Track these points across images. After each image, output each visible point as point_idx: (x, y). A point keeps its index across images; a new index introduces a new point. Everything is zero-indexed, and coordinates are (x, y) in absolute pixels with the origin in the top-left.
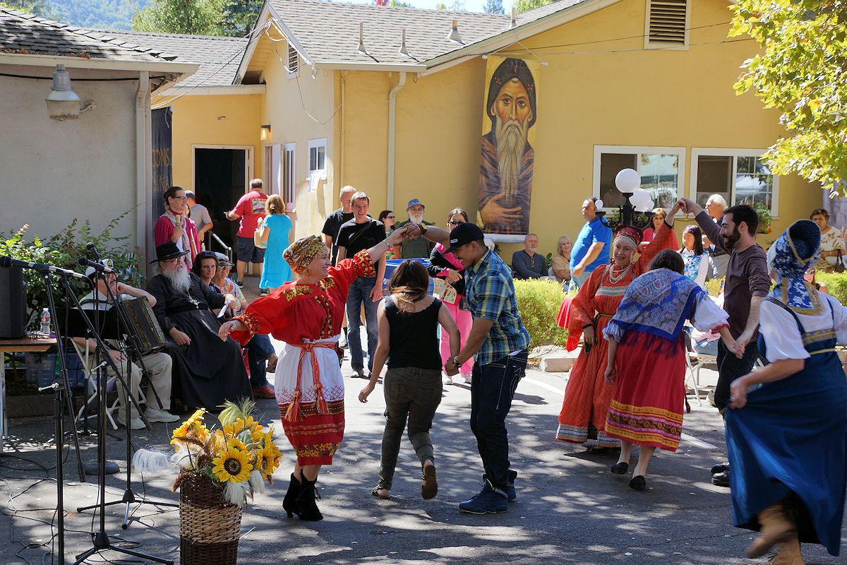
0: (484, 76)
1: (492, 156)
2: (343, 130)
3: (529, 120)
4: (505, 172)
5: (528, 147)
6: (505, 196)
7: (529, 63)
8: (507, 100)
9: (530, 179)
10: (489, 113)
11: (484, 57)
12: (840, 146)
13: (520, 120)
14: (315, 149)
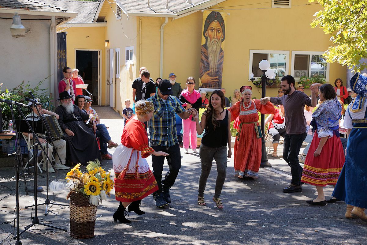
0: (202, 19)
1: (206, 54)
2: (141, 42)
3: (222, 39)
4: (211, 63)
5: (221, 51)
6: (211, 72)
7: (222, 14)
8: (212, 30)
9: (222, 65)
10: (204, 36)
11: (202, 11)
12: (356, 50)
13: (218, 39)
14: (129, 51)
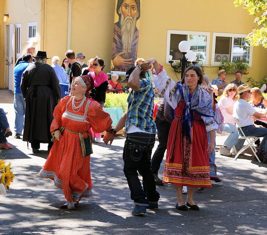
1: (119, 34)
3: (137, 16)
4: (125, 43)
5: (136, 30)
6: (125, 53)
8: (126, 6)
9: (137, 45)
10: (118, 12)
13: (133, 17)
14: (32, 27)
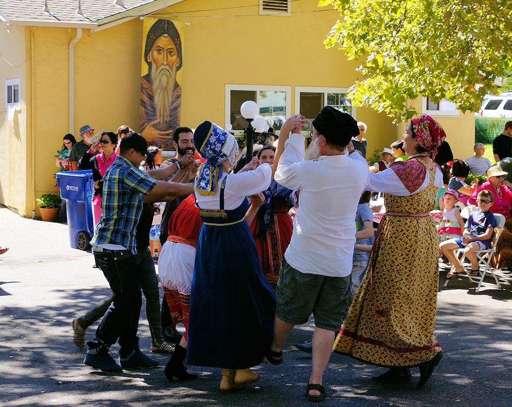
0: (142, 32)
1: (150, 92)
2: (33, 72)
3: (177, 65)
4: (159, 104)
5: (176, 86)
6: (160, 122)
7: (177, 24)
8: (160, 50)
9: (179, 110)
10: (146, 60)
11: (142, 18)
13: (171, 66)
14: (11, 86)
